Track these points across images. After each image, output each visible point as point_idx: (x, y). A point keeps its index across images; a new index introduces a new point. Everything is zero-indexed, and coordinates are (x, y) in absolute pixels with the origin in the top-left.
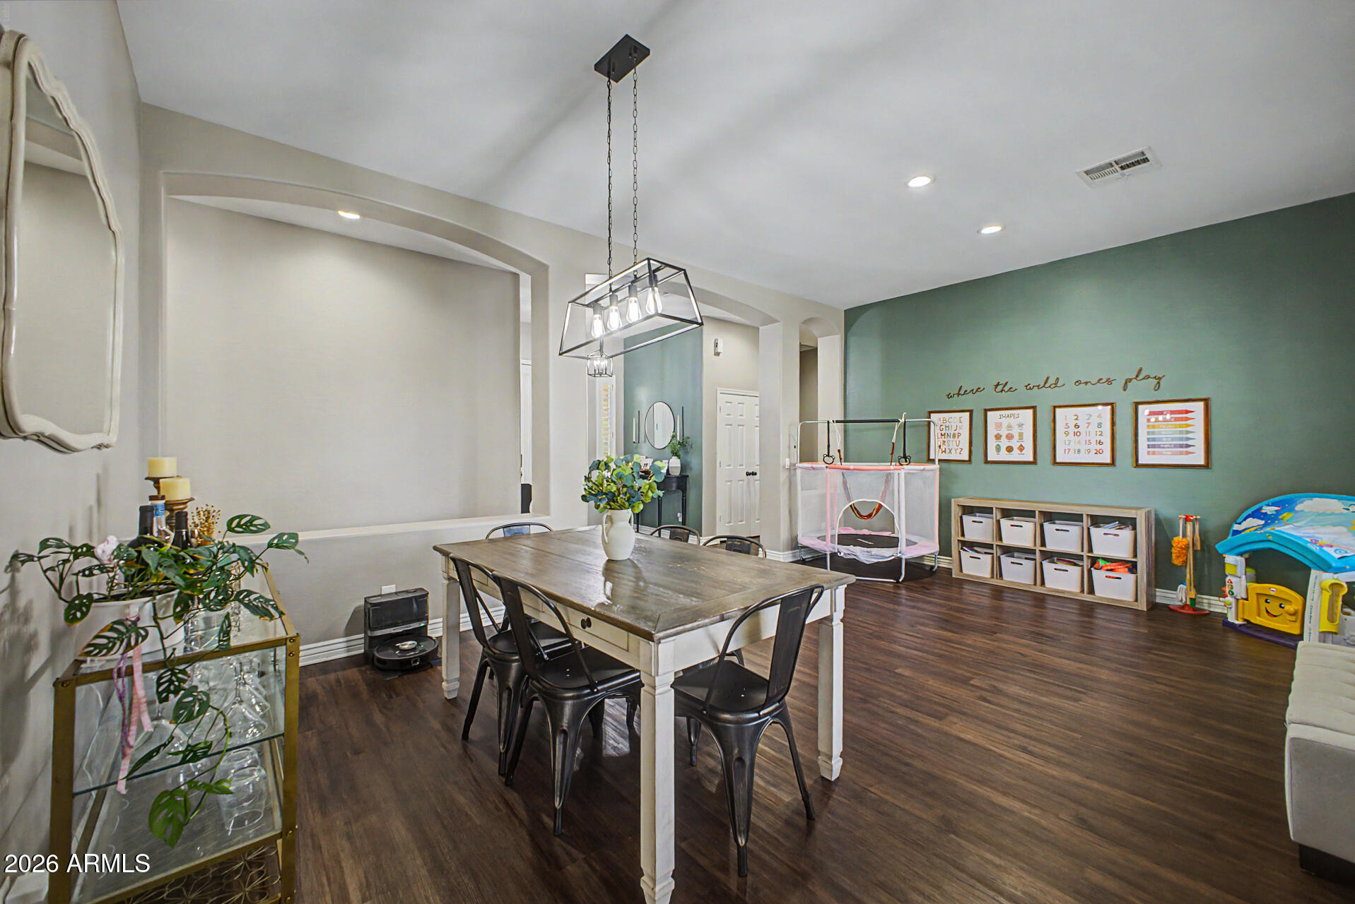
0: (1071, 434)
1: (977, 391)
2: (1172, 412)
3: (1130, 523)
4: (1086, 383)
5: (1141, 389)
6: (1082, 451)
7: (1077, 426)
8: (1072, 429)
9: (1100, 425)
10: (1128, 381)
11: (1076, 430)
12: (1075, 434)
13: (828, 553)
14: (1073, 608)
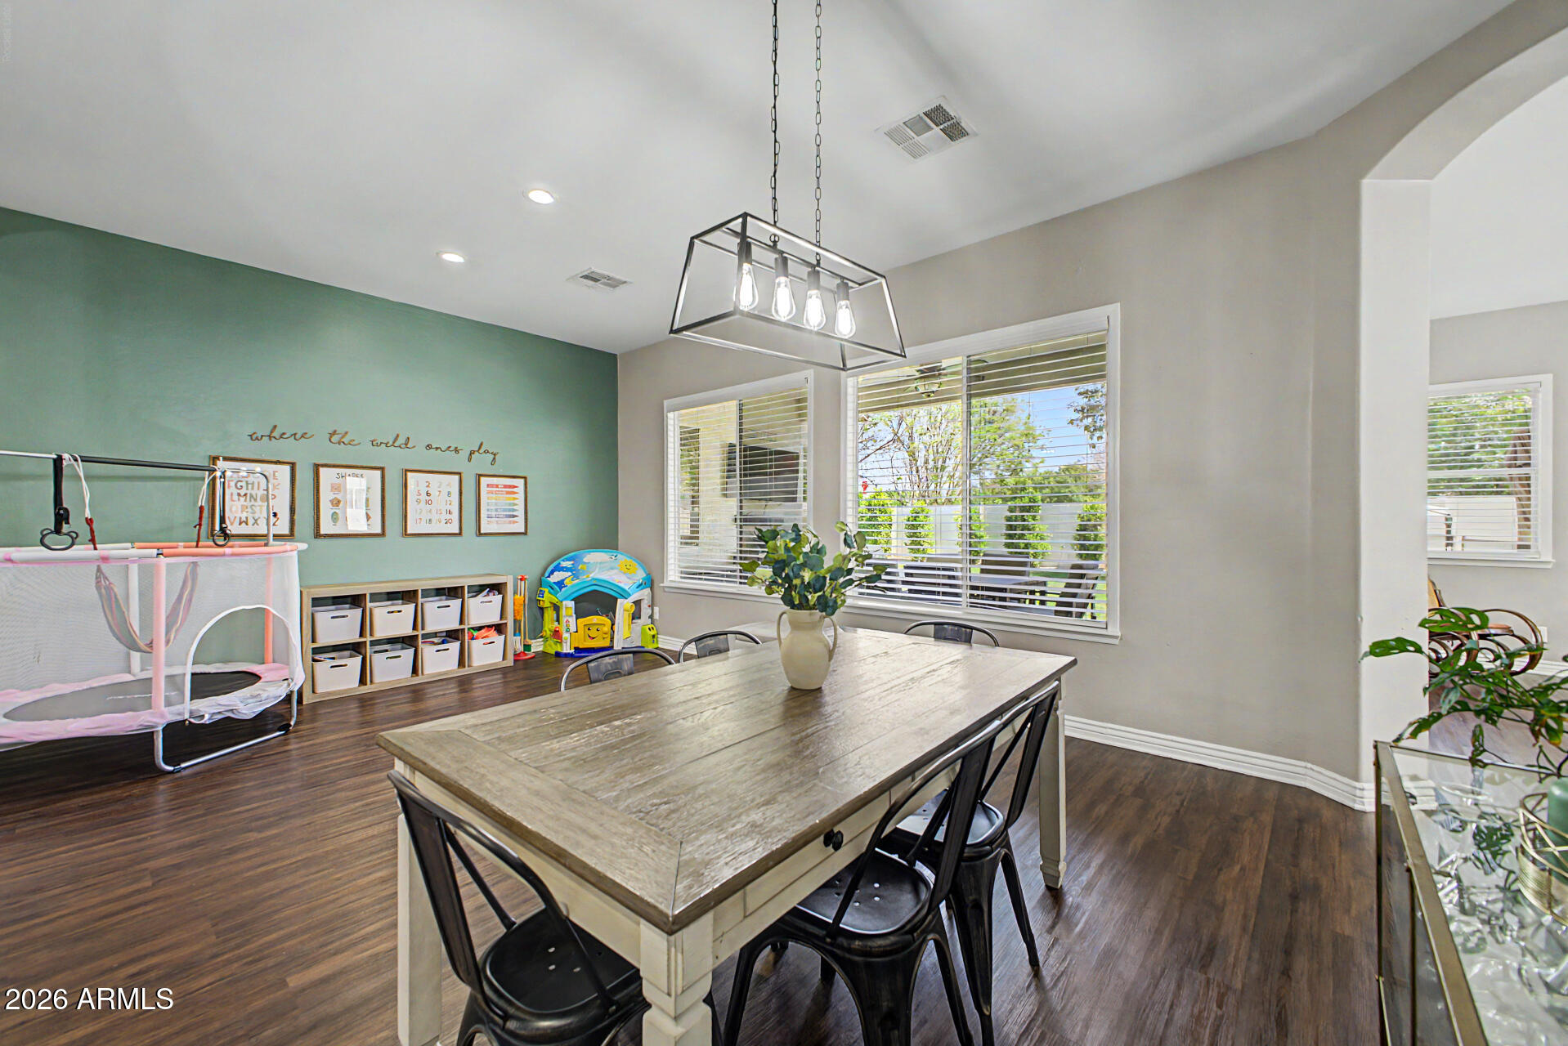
0: (423, 503)
1: (302, 436)
2: (505, 486)
3: (497, 588)
4: (437, 448)
5: (482, 463)
6: (434, 521)
7: (428, 494)
8: (424, 497)
9: (449, 493)
10: (472, 453)
11: (428, 498)
12: (427, 502)
13: (160, 728)
14: (497, 679)
